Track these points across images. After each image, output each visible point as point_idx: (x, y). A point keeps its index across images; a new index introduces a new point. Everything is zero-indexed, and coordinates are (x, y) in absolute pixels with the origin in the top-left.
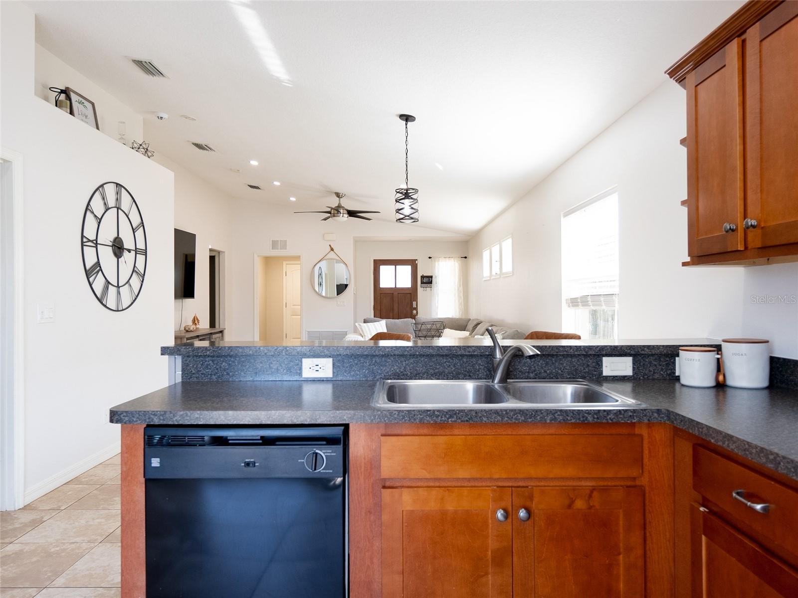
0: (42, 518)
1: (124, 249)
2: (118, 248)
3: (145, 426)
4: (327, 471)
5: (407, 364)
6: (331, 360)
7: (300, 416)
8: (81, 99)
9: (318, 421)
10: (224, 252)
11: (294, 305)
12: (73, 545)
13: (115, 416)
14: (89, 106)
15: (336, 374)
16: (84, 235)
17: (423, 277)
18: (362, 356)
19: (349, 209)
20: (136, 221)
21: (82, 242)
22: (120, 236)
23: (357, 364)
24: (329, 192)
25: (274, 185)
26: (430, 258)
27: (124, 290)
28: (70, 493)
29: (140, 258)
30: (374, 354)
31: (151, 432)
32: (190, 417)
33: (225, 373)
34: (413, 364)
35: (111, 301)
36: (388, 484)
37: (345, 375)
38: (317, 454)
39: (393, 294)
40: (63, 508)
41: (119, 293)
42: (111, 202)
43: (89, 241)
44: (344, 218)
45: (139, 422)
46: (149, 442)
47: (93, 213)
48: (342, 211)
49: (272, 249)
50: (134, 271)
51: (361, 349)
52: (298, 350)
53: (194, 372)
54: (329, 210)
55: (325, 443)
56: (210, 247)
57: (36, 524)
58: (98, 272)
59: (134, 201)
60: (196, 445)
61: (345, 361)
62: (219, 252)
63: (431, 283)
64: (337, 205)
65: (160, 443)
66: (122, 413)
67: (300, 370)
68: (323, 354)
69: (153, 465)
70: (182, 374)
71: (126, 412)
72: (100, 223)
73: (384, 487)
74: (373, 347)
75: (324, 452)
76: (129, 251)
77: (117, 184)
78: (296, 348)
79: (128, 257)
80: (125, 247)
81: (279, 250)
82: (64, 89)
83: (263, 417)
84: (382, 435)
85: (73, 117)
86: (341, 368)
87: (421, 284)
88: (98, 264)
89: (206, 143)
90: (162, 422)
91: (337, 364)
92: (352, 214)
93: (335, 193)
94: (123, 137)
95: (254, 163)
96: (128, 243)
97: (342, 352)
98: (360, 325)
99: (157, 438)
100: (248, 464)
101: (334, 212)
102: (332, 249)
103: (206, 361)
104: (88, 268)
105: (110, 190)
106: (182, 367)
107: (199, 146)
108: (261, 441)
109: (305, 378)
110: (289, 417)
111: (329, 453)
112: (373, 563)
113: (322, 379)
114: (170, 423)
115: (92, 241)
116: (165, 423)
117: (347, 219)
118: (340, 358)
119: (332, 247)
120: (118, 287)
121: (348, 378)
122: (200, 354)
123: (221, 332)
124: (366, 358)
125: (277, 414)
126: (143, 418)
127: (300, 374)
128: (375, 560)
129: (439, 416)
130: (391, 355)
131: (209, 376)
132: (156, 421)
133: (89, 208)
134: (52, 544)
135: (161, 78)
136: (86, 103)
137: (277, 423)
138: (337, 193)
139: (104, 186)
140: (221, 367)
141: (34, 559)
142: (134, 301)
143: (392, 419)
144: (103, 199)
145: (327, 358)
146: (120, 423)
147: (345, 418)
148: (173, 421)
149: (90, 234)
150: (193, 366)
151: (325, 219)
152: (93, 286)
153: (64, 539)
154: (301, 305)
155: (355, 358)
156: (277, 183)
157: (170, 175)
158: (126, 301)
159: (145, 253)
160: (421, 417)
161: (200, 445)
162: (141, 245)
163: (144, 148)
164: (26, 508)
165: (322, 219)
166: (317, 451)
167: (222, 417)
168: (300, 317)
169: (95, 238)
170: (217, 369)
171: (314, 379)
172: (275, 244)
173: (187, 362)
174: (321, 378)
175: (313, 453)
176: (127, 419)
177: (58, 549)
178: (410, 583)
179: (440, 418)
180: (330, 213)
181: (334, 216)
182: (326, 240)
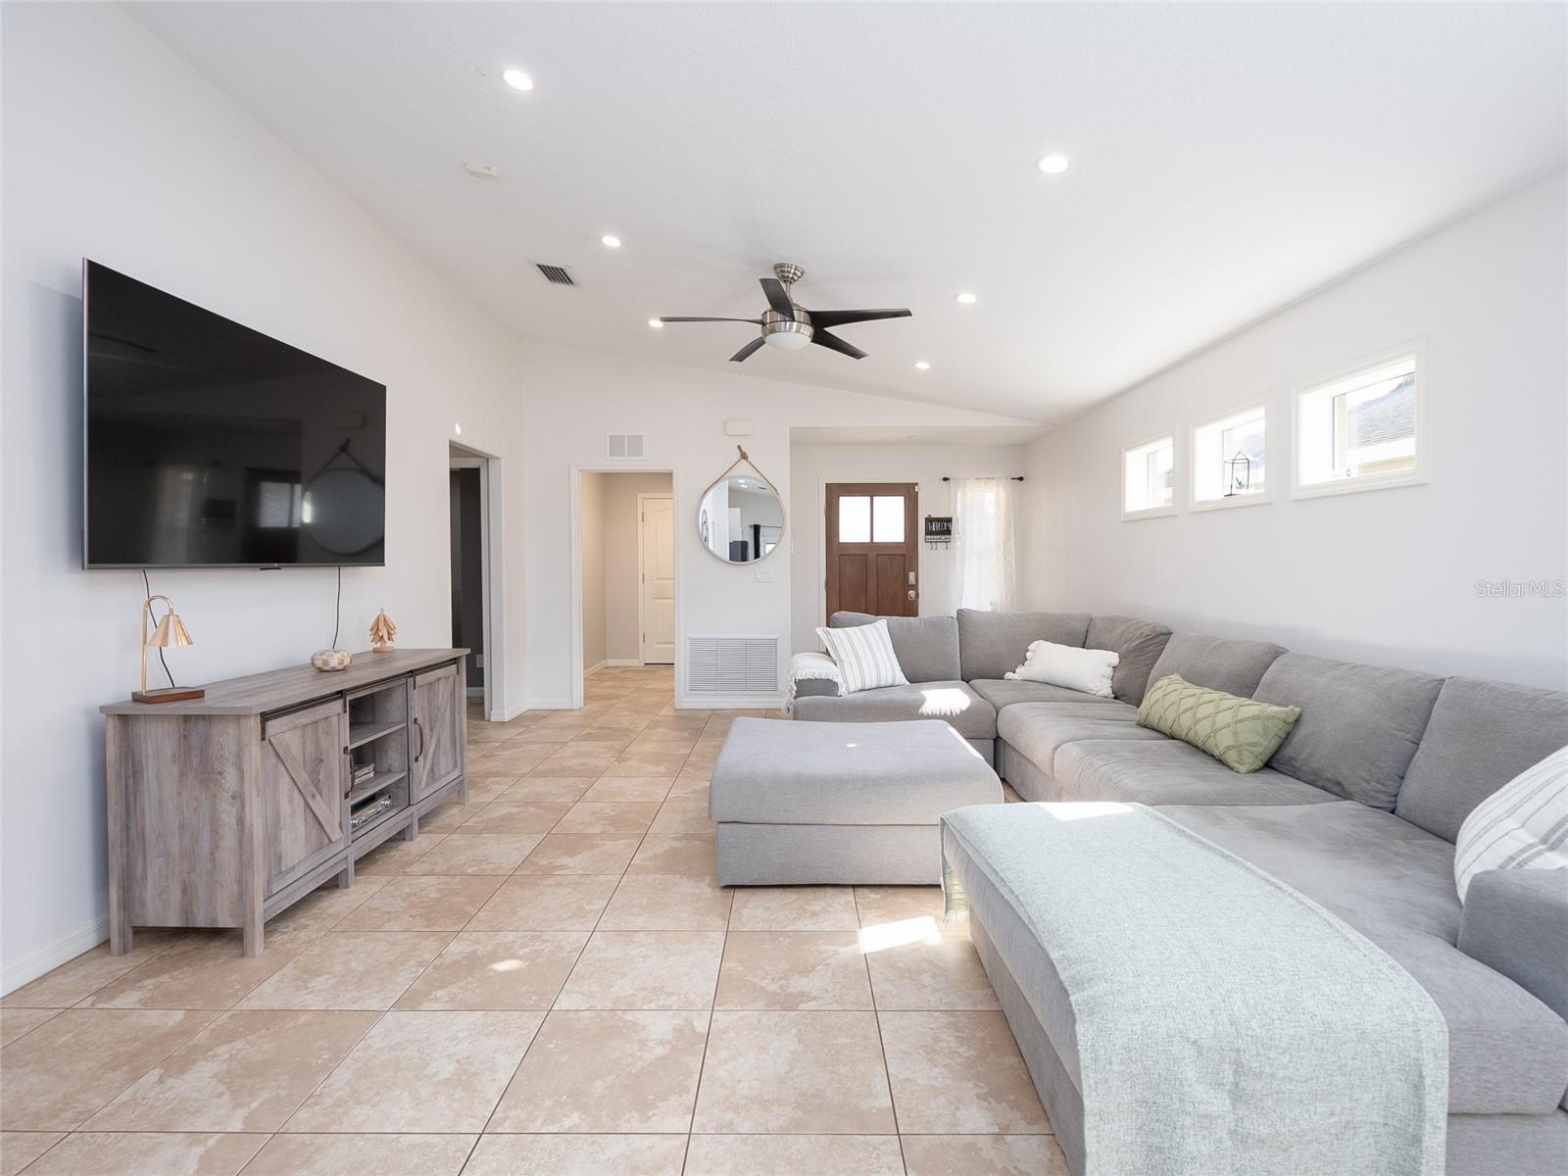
10: (498, 458)
11: (659, 579)
17: (929, 520)
26: (945, 479)
39: (866, 555)
44: (800, 335)
48: (796, 314)
49: (611, 455)
62: (488, 460)
63: (948, 532)
81: (627, 458)
87: (927, 534)
101: (776, 317)
102: (744, 456)
119: (744, 449)
123: (455, 660)
154: (674, 579)
156: (611, 242)
172: (615, 444)
180: (760, 321)
181: (773, 331)
182: (730, 436)
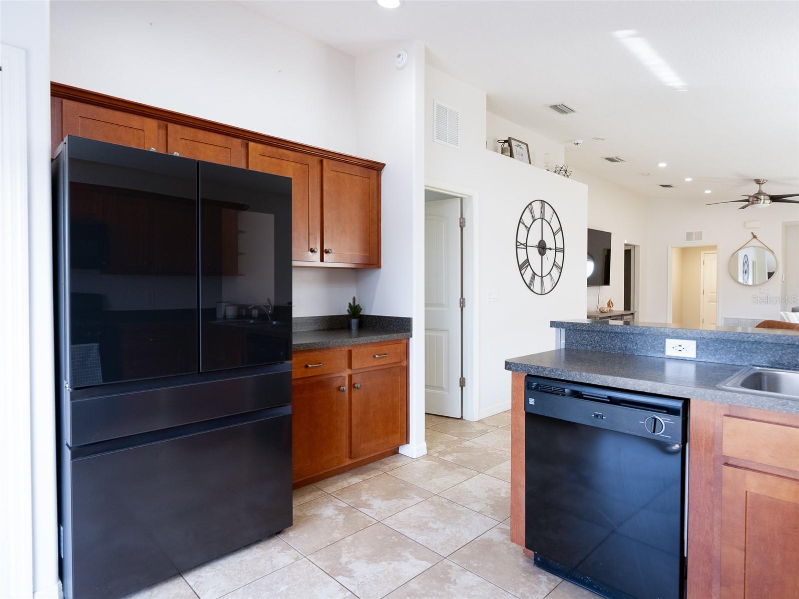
0: (487, 430)
1: (546, 249)
2: (542, 248)
3: (526, 375)
4: (666, 436)
5: (783, 354)
6: (694, 342)
7: (641, 385)
8: (518, 143)
9: (658, 391)
10: (639, 246)
11: (712, 292)
12: (501, 452)
13: (508, 365)
14: (524, 147)
15: (699, 356)
16: (518, 240)
18: (728, 340)
19: (772, 195)
20: (556, 227)
21: (517, 246)
22: (543, 239)
23: (723, 348)
24: (748, 180)
25: (686, 181)
27: (547, 280)
28: (506, 418)
29: (559, 255)
30: (742, 340)
31: (530, 379)
32: (555, 373)
33: (598, 345)
34: (792, 354)
35: (537, 287)
36: (730, 462)
37: (710, 358)
38: (656, 419)
40: (500, 427)
41: (542, 281)
42: (537, 215)
43: (521, 244)
44: (766, 204)
45: (522, 371)
46: (528, 386)
47: (524, 224)
48: (762, 198)
49: (687, 240)
50: (554, 264)
51: (727, 335)
52: (661, 331)
53: (573, 342)
54: (747, 198)
55: (665, 411)
56: (626, 242)
57: (483, 432)
58: (527, 266)
59: (555, 212)
60: (559, 394)
61: (710, 344)
62: (634, 246)
64: (757, 192)
65: (536, 388)
66: (512, 363)
67: (663, 348)
68: (685, 336)
69: (530, 403)
70: (565, 342)
71: (514, 363)
72: (529, 231)
73: (727, 464)
74: (741, 333)
75: (664, 419)
76: (550, 249)
77: (542, 201)
78: (659, 329)
79: (550, 254)
80: (547, 247)
81: (695, 241)
82: (507, 139)
83: (609, 381)
84: (726, 415)
85: (513, 159)
86: (705, 350)
88: (527, 260)
89: (616, 156)
90: (536, 374)
91: (701, 346)
92: (774, 199)
93: (755, 180)
94: (548, 164)
95: (662, 165)
96: (550, 244)
97: (705, 335)
98: (786, 314)
99: (534, 385)
100: (597, 416)
101: (754, 199)
102: (755, 237)
103: (583, 334)
104: (520, 264)
105: (537, 207)
106: (565, 337)
107: (611, 160)
108: (609, 400)
109: (668, 356)
110: (632, 384)
111: (667, 420)
112: (713, 531)
113: (685, 359)
114: (542, 375)
115: (523, 245)
116: (538, 374)
117: (769, 205)
118: (704, 341)
119: (755, 234)
120: (542, 277)
121: (713, 361)
122: (578, 328)
123: (632, 314)
124: (733, 344)
125: (621, 380)
126: (524, 369)
127: (664, 352)
128: (715, 529)
129: (794, 407)
130: (764, 343)
131: (585, 346)
132: (533, 373)
133: (521, 221)
134: (489, 448)
135: (573, 114)
136: (522, 145)
137: (622, 388)
138: (757, 180)
139: (532, 204)
140: (594, 340)
141: (478, 454)
142: (554, 288)
143: (736, 402)
144: (532, 213)
145: (691, 340)
146: (511, 370)
147: (684, 393)
148: (543, 374)
149: (522, 240)
150: (573, 337)
151: (743, 208)
152: (524, 276)
153: (497, 447)
154: (717, 293)
155: (721, 342)
156: (688, 180)
157: (585, 187)
158: (548, 287)
159: (563, 250)
160: (771, 404)
161: (562, 395)
162: (560, 245)
163: (564, 170)
164: (479, 421)
165: (740, 207)
166: (656, 417)
167: (578, 376)
168: (715, 303)
169: (525, 242)
170: (592, 341)
171: (677, 358)
172: (689, 236)
173: (569, 334)
174: (684, 357)
175: (653, 418)
176: (514, 368)
177: (492, 451)
178: (754, 563)
179: (794, 409)
180: (748, 201)
181: (753, 203)
182: (748, 228)
